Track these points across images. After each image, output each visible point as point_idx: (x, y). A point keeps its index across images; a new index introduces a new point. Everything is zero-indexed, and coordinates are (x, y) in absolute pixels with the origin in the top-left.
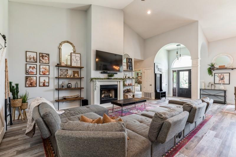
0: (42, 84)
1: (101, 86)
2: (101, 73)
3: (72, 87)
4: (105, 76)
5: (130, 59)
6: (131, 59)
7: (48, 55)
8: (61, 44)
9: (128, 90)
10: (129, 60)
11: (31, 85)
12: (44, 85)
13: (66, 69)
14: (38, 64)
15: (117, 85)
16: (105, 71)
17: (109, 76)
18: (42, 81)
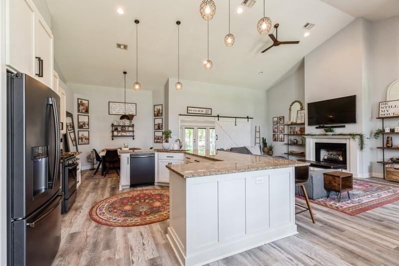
0: (280, 140)
1: (317, 144)
2: (317, 128)
3: (299, 143)
4: (321, 131)
7: (283, 117)
8: (291, 105)
11: (275, 140)
12: (282, 141)
13: (294, 126)
14: (278, 125)
15: (346, 144)
16: (321, 125)
17: (327, 131)
18: (280, 137)
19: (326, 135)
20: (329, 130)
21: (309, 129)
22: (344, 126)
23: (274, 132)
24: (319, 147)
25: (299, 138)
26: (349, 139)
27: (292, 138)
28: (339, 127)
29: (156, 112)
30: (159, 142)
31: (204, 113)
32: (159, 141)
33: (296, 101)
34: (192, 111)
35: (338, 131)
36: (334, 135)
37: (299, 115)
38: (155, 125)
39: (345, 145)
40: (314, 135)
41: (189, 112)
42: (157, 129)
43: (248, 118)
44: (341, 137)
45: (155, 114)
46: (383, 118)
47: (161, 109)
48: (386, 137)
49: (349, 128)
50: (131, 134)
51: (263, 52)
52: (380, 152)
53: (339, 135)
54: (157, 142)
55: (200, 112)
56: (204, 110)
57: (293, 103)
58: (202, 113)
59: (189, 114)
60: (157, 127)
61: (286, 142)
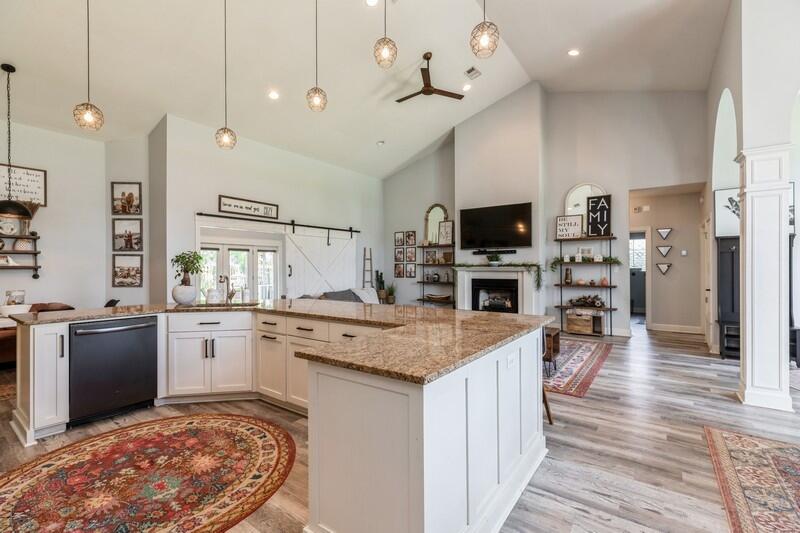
0: (408, 274)
1: (474, 281)
2: (474, 253)
3: (442, 280)
4: (481, 259)
5: (600, 198)
6: (608, 198)
7: (414, 232)
8: (428, 212)
9: (584, 298)
10: (597, 203)
11: (399, 275)
12: (411, 277)
13: (434, 250)
14: (405, 247)
15: (517, 281)
16: (482, 249)
17: (491, 259)
18: (408, 269)
19: (489, 265)
20: (494, 257)
21: (463, 256)
22: (515, 252)
23: (396, 259)
24: (478, 285)
25: (442, 273)
26: (522, 272)
27: (430, 271)
28: (508, 252)
29: (118, 203)
30: (131, 285)
31: (261, 213)
32: (129, 280)
33: (437, 205)
34: (231, 206)
35: (506, 259)
36: (501, 265)
37: (442, 229)
38: (114, 237)
39: (515, 282)
40: (470, 266)
41: (223, 208)
42: (121, 249)
43: (351, 230)
44: (512, 268)
45: (114, 208)
46: (561, 241)
47: (136, 194)
48: (564, 268)
49: (522, 255)
50: (28, 261)
51: (399, 101)
52: (556, 292)
53: (508, 265)
54: (122, 285)
55: (251, 212)
56: (262, 207)
57: (432, 208)
58: (256, 213)
59: (222, 214)
60: (121, 243)
61: (419, 278)
